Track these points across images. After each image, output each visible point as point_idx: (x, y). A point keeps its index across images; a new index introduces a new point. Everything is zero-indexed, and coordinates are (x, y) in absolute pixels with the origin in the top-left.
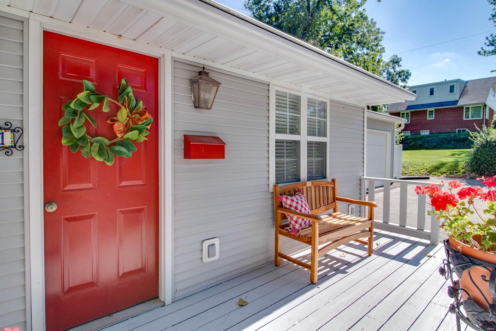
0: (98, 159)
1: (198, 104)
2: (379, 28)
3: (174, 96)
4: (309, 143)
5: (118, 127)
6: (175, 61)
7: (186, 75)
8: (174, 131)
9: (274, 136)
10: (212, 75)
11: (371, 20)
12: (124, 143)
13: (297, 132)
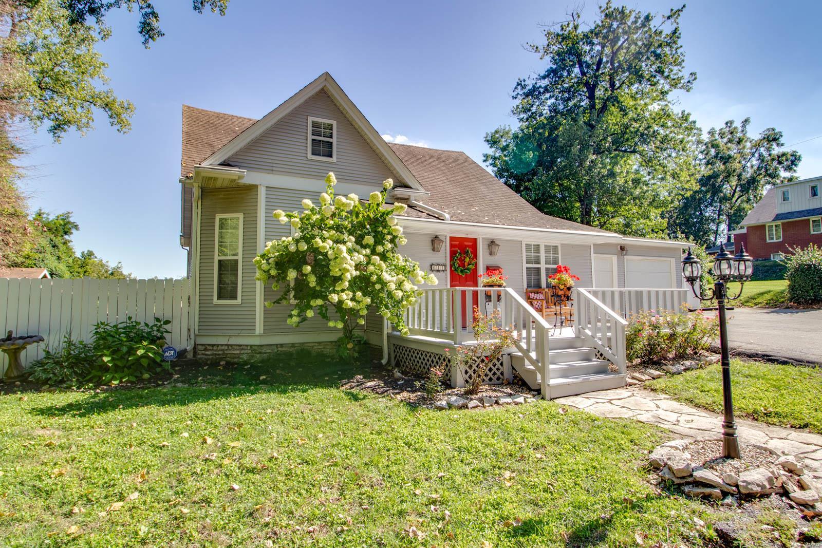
0: (460, 274)
1: (491, 254)
2: (694, 120)
3: (483, 251)
4: (546, 269)
5: (466, 264)
6: (483, 239)
7: (487, 243)
8: (483, 265)
9: (525, 265)
10: (497, 242)
11: (682, 112)
12: (468, 269)
13: (539, 263)
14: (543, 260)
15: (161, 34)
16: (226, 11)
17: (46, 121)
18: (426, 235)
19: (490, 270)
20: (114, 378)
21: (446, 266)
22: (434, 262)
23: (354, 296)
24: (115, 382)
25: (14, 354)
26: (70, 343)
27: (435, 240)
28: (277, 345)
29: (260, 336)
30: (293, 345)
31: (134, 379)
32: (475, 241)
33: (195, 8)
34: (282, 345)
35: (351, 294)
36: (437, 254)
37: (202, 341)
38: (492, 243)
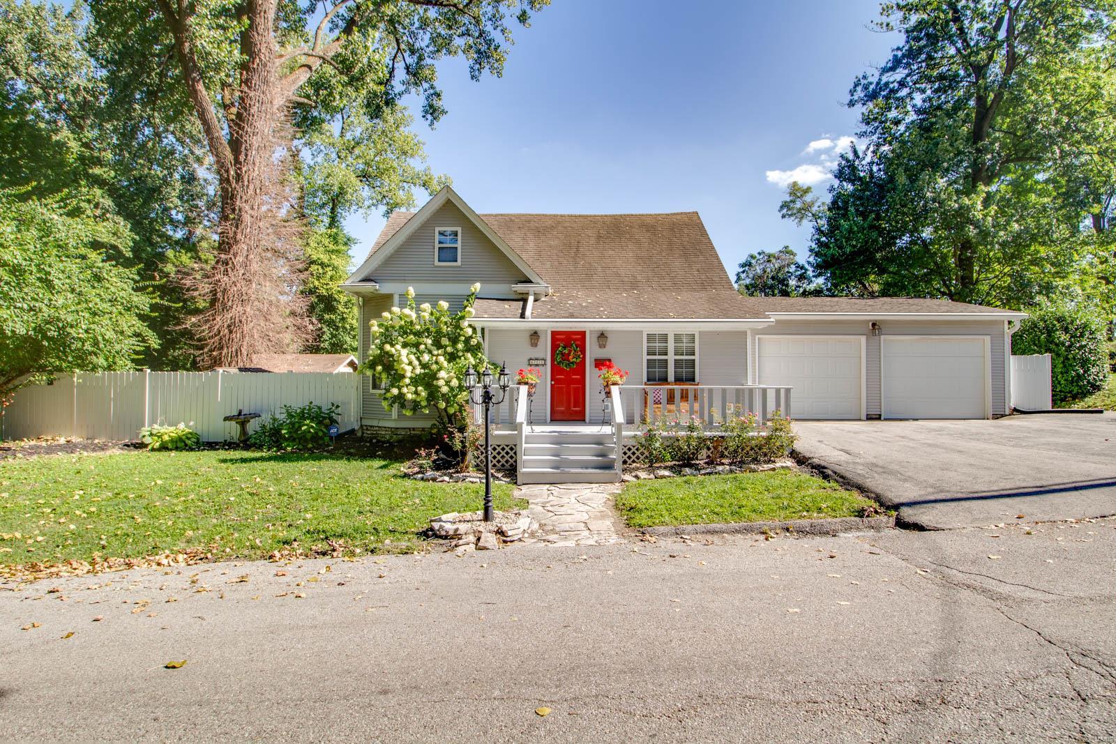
0: (565, 368)
1: (601, 346)
3: (592, 344)
4: (675, 360)
5: (571, 358)
6: (592, 332)
7: (596, 336)
8: (592, 358)
9: (646, 358)
10: (607, 335)
12: (574, 363)
13: (666, 354)
14: (671, 350)
15: (444, 112)
16: (503, 72)
17: (380, 206)
18: (526, 331)
19: (600, 363)
20: (288, 446)
21: (545, 360)
22: (533, 357)
23: (416, 390)
24: (289, 449)
25: (243, 424)
26: (274, 420)
27: (535, 335)
28: (410, 429)
29: (395, 420)
30: (423, 429)
31: (301, 447)
32: (583, 334)
33: (473, 77)
34: (414, 429)
35: (414, 389)
36: (535, 350)
37: (365, 422)
38: (602, 336)
